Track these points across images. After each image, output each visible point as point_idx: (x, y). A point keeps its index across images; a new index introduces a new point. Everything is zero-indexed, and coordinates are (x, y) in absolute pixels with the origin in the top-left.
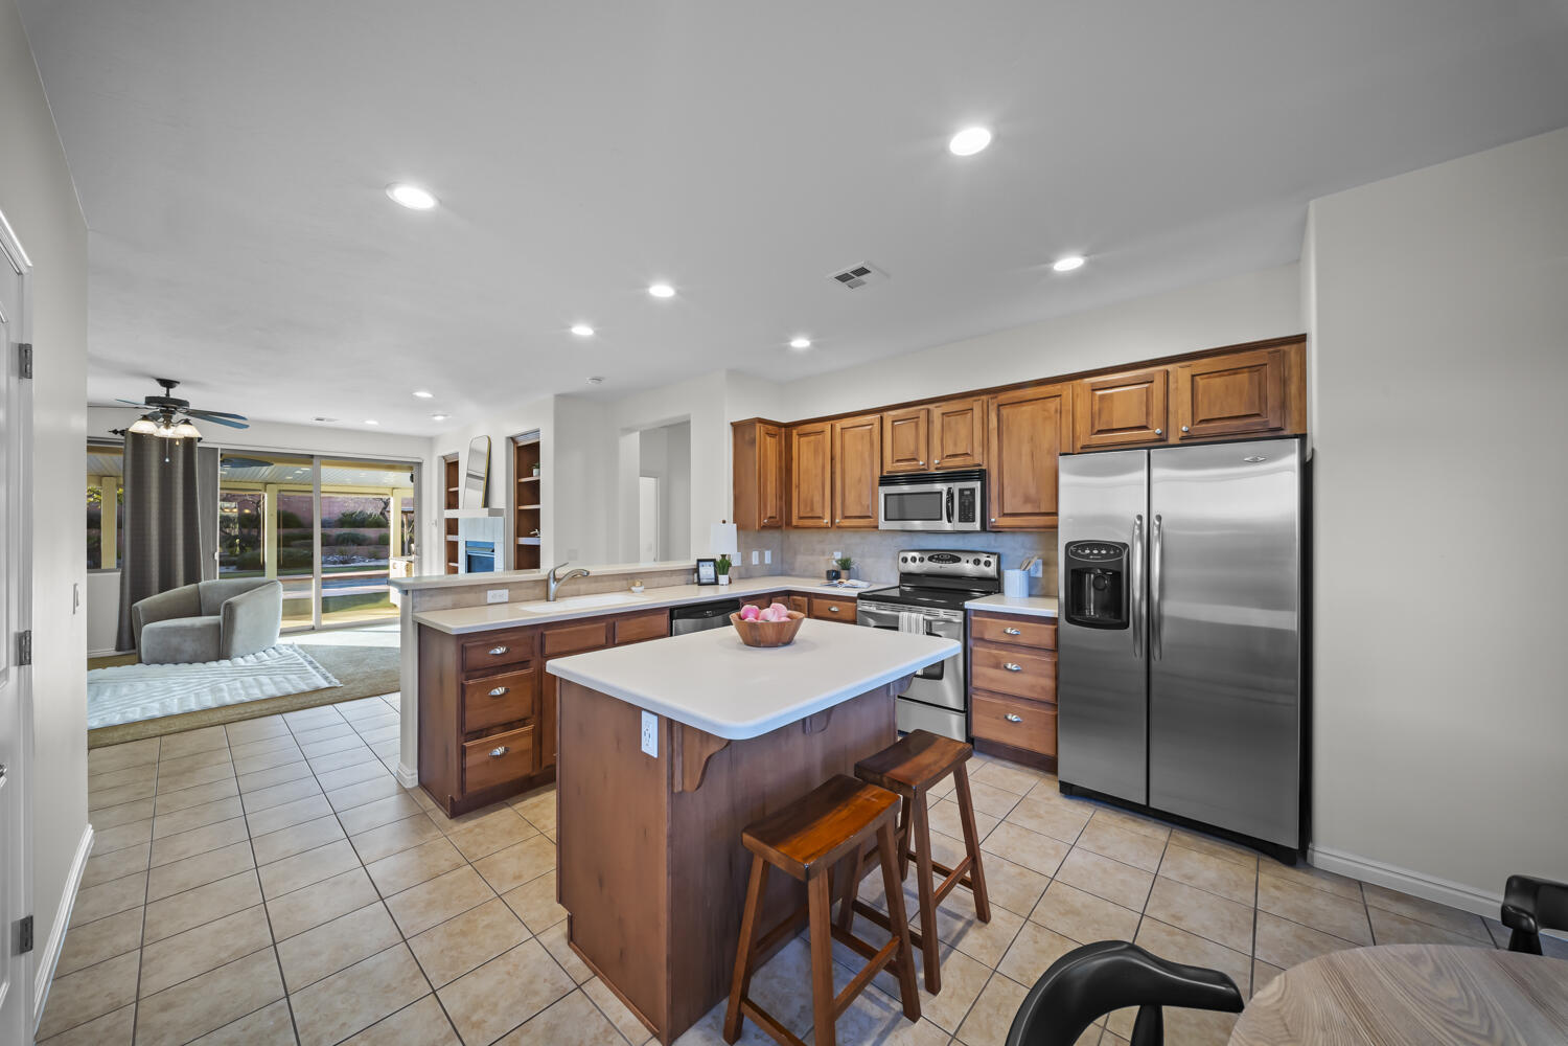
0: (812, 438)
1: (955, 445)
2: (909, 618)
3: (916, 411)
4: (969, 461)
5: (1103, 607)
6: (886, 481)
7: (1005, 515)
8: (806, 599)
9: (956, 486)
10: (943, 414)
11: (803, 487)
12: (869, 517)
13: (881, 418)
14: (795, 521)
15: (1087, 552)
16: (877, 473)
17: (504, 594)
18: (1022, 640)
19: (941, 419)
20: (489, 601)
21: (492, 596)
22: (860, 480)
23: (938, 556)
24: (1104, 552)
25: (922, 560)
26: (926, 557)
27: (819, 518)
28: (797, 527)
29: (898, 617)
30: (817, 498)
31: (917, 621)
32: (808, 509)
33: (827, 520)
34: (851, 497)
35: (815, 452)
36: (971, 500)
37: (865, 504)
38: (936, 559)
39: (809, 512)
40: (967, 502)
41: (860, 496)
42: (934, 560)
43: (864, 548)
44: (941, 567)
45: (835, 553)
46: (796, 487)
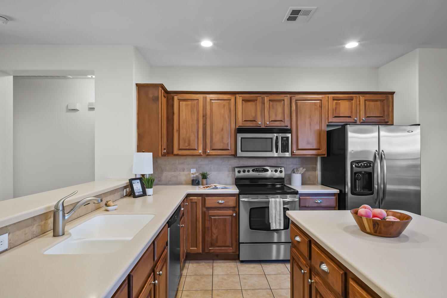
0: (189, 102)
1: (276, 115)
2: (276, 202)
3: (255, 96)
4: (282, 124)
5: (364, 188)
6: (240, 130)
8: (200, 198)
9: (280, 135)
10: (269, 100)
11: (183, 131)
12: (228, 150)
14: (176, 151)
15: (360, 165)
16: (233, 126)
18: (323, 205)
22: (222, 129)
23: (257, 169)
24: (366, 165)
26: (251, 170)
27: (195, 149)
28: (177, 155)
29: (268, 202)
30: (193, 138)
31: (280, 202)
32: (187, 145)
33: (200, 151)
34: (217, 138)
35: (191, 111)
36: (287, 142)
37: (226, 142)
38: (256, 171)
39: (188, 146)
40: (285, 143)
41: (222, 138)
42: (255, 171)
43: (211, 166)
44: (259, 174)
45: (192, 170)
46: (177, 131)
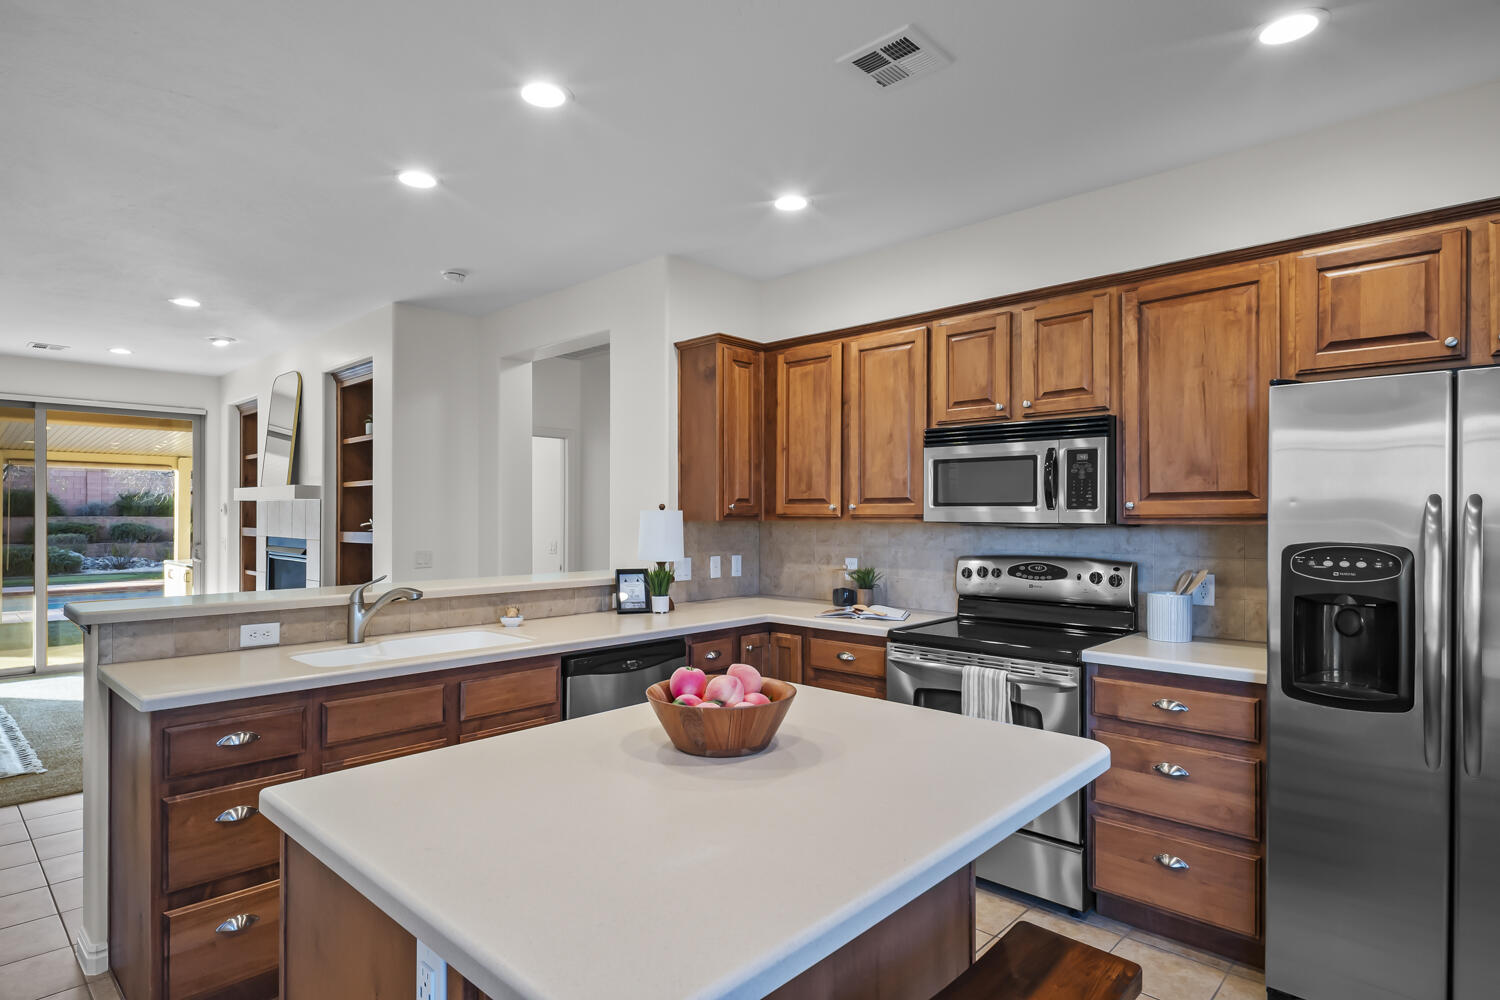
0: (810, 368)
1: (1060, 373)
2: (981, 678)
3: (988, 317)
4: (1085, 402)
5: (1356, 667)
6: (936, 437)
7: (1152, 496)
8: (798, 638)
9: (1061, 447)
10: (1038, 321)
11: (795, 449)
12: (906, 500)
13: (929, 331)
14: (781, 507)
15: (1328, 564)
16: (921, 426)
17: (272, 631)
18: (1189, 723)
19: (1033, 331)
20: (245, 642)
21: (248, 634)
22: (891, 436)
23: (1025, 567)
24: (1361, 565)
25: (997, 573)
26: (1005, 568)
27: (822, 501)
28: (784, 517)
29: (958, 676)
30: (818, 467)
31: (995, 683)
32: (803, 487)
33: (834, 505)
34: (876, 464)
35: (815, 390)
36: (1090, 470)
37: (901, 477)
38: (1023, 572)
39: (805, 492)
40: (1082, 472)
41: (891, 464)
42: (1019, 574)
43: (896, 552)
44: (1031, 586)
45: (848, 561)
46: (783, 449)
